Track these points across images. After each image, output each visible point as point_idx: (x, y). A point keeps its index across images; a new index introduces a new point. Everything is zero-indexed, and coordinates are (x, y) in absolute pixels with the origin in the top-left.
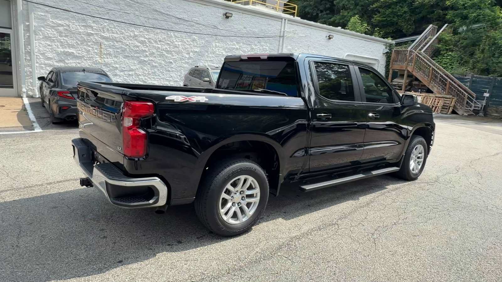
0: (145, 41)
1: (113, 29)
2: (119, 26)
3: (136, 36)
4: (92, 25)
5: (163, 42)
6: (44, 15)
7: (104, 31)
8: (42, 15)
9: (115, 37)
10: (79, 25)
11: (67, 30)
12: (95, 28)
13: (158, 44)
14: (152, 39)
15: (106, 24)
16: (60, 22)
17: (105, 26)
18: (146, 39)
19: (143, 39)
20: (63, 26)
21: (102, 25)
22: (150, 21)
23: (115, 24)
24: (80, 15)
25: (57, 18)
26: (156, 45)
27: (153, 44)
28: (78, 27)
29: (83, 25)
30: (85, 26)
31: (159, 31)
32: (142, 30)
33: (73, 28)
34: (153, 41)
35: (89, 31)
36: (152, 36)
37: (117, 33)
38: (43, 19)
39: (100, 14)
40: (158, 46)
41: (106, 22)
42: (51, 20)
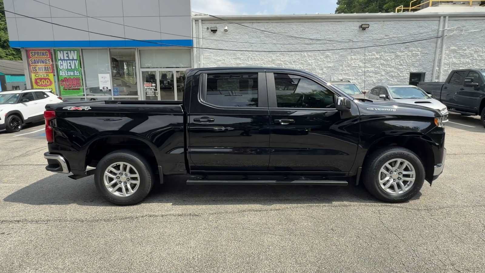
0: (281, 63)
1: (256, 58)
2: (260, 55)
3: (273, 60)
4: (240, 57)
5: (297, 62)
6: (210, 55)
7: (248, 60)
8: (208, 56)
9: (257, 64)
10: (231, 58)
11: (223, 63)
12: (242, 58)
13: (293, 65)
14: (287, 61)
15: (250, 55)
16: (219, 58)
17: (249, 56)
18: (281, 62)
19: (279, 62)
20: (221, 61)
21: (247, 55)
22: (285, 46)
23: (257, 53)
24: (231, 51)
25: (217, 56)
26: (291, 66)
27: (288, 65)
28: (231, 60)
29: (234, 58)
30: (235, 58)
31: (293, 53)
32: (278, 54)
33: (227, 61)
34: (288, 62)
35: (238, 62)
36: (287, 58)
37: (258, 60)
38: (208, 58)
39: (245, 48)
40: (293, 66)
41: (251, 53)
42: (213, 58)
